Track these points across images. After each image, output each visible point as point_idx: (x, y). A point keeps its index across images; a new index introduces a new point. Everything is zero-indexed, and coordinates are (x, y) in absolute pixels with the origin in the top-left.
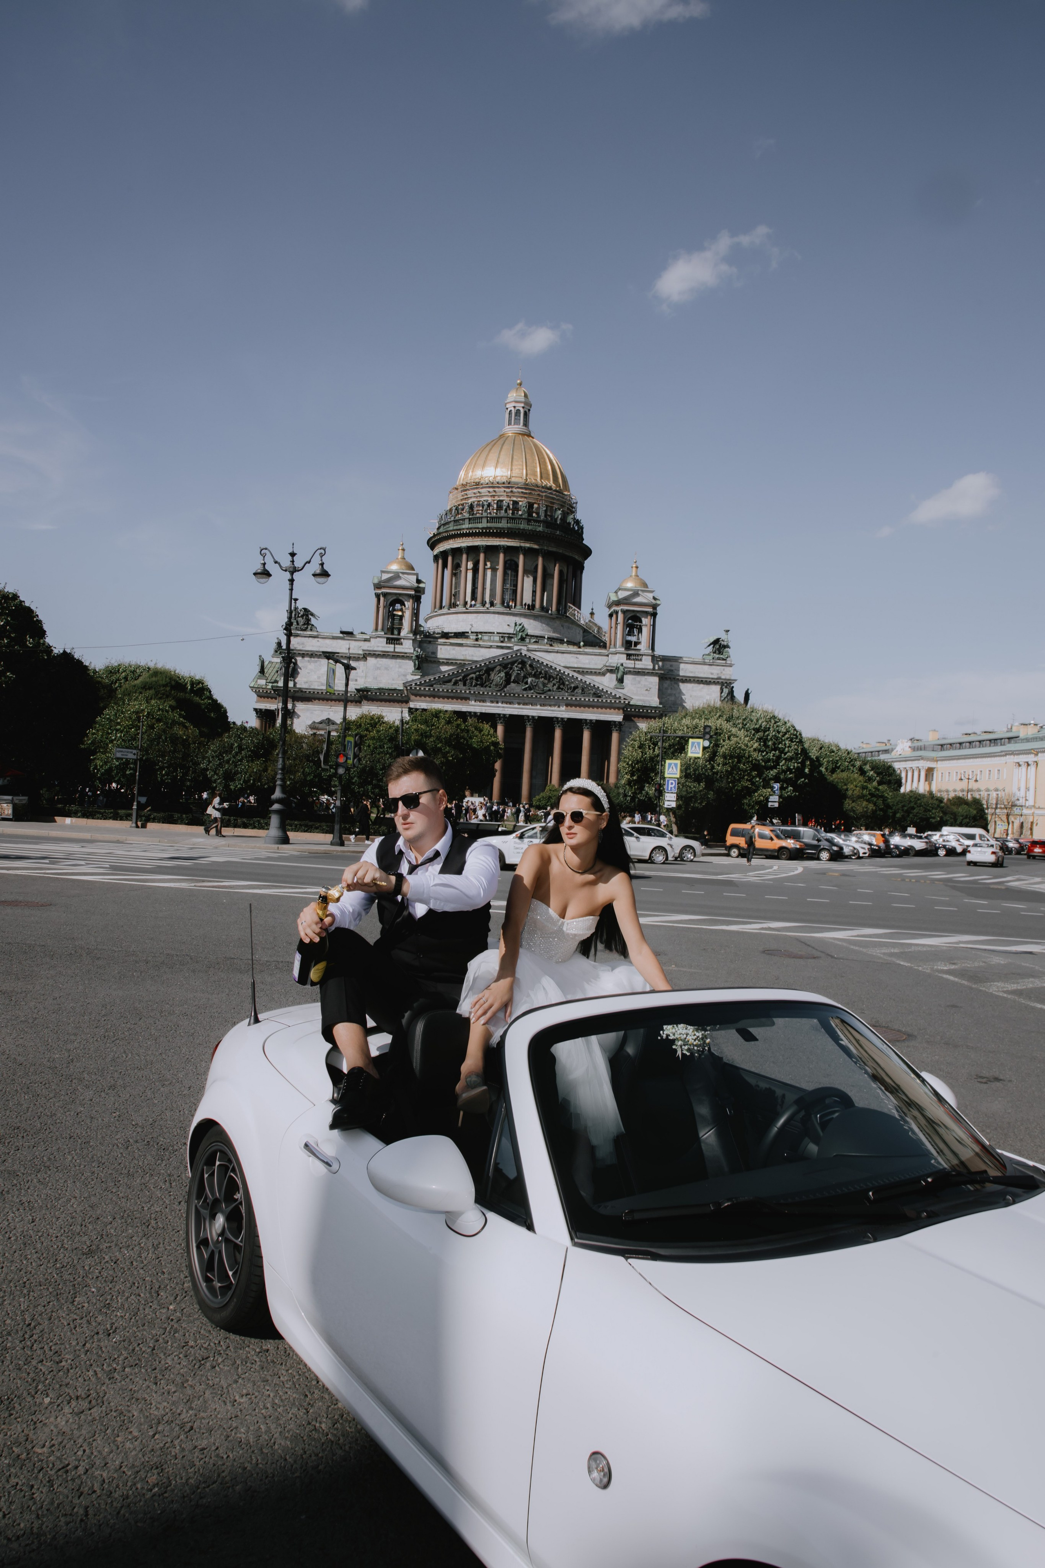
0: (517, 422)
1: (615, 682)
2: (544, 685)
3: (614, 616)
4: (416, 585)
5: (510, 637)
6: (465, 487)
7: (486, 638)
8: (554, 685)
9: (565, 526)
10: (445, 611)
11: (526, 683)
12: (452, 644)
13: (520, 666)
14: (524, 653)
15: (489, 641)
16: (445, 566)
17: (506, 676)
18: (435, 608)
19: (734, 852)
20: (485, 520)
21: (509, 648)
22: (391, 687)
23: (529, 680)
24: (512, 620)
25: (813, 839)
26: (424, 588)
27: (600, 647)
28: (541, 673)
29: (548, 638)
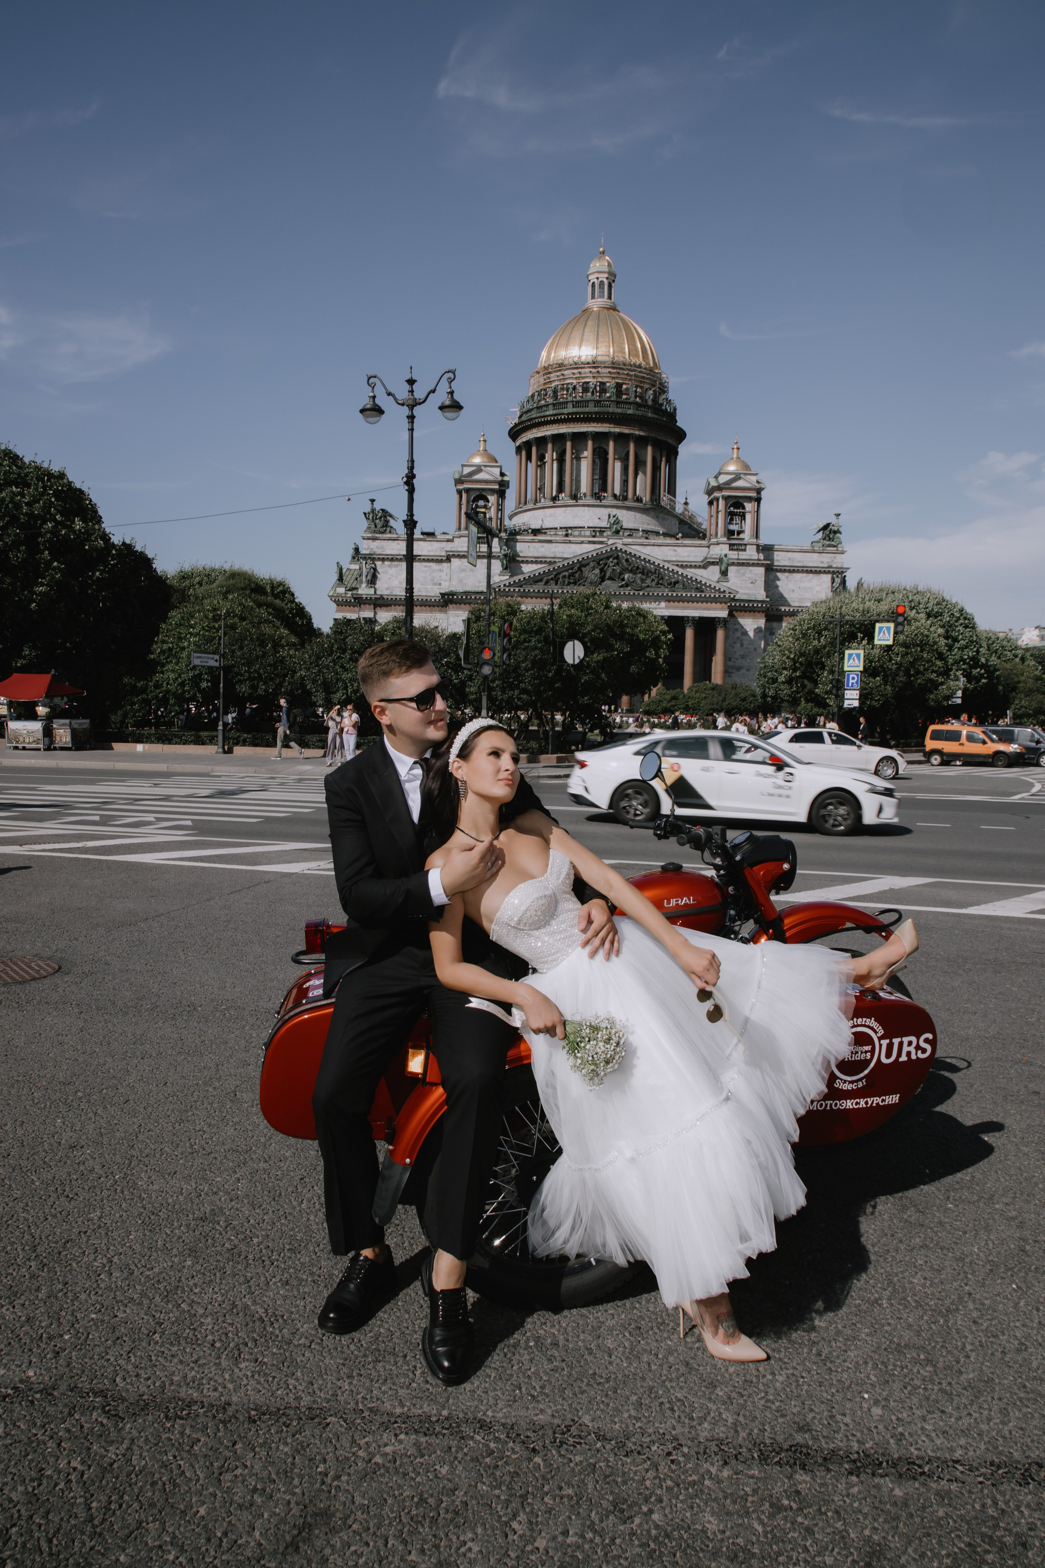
0: (602, 297)
1: (717, 575)
2: (643, 581)
3: (715, 503)
4: (500, 478)
5: (602, 531)
6: (547, 370)
7: (576, 533)
8: (653, 580)
9: (657, 407)
10: (530, 506)
11: (623, 580)
12: (540, 541)
13: (615, 561)
14: (619, 547)
15: (580, 536)
16: (529, 458)
17: (601, 573)
18: (520, 503)
19: (936, 759)
20: (570, 405)
21: (601, 543)
22: (477, 590)
23: (626, 576)
24: (605, 512)
25: (1031, 741)
26: (508, 482)
27: (700, 538)
28: (638, 568)
29: (643, 531)
